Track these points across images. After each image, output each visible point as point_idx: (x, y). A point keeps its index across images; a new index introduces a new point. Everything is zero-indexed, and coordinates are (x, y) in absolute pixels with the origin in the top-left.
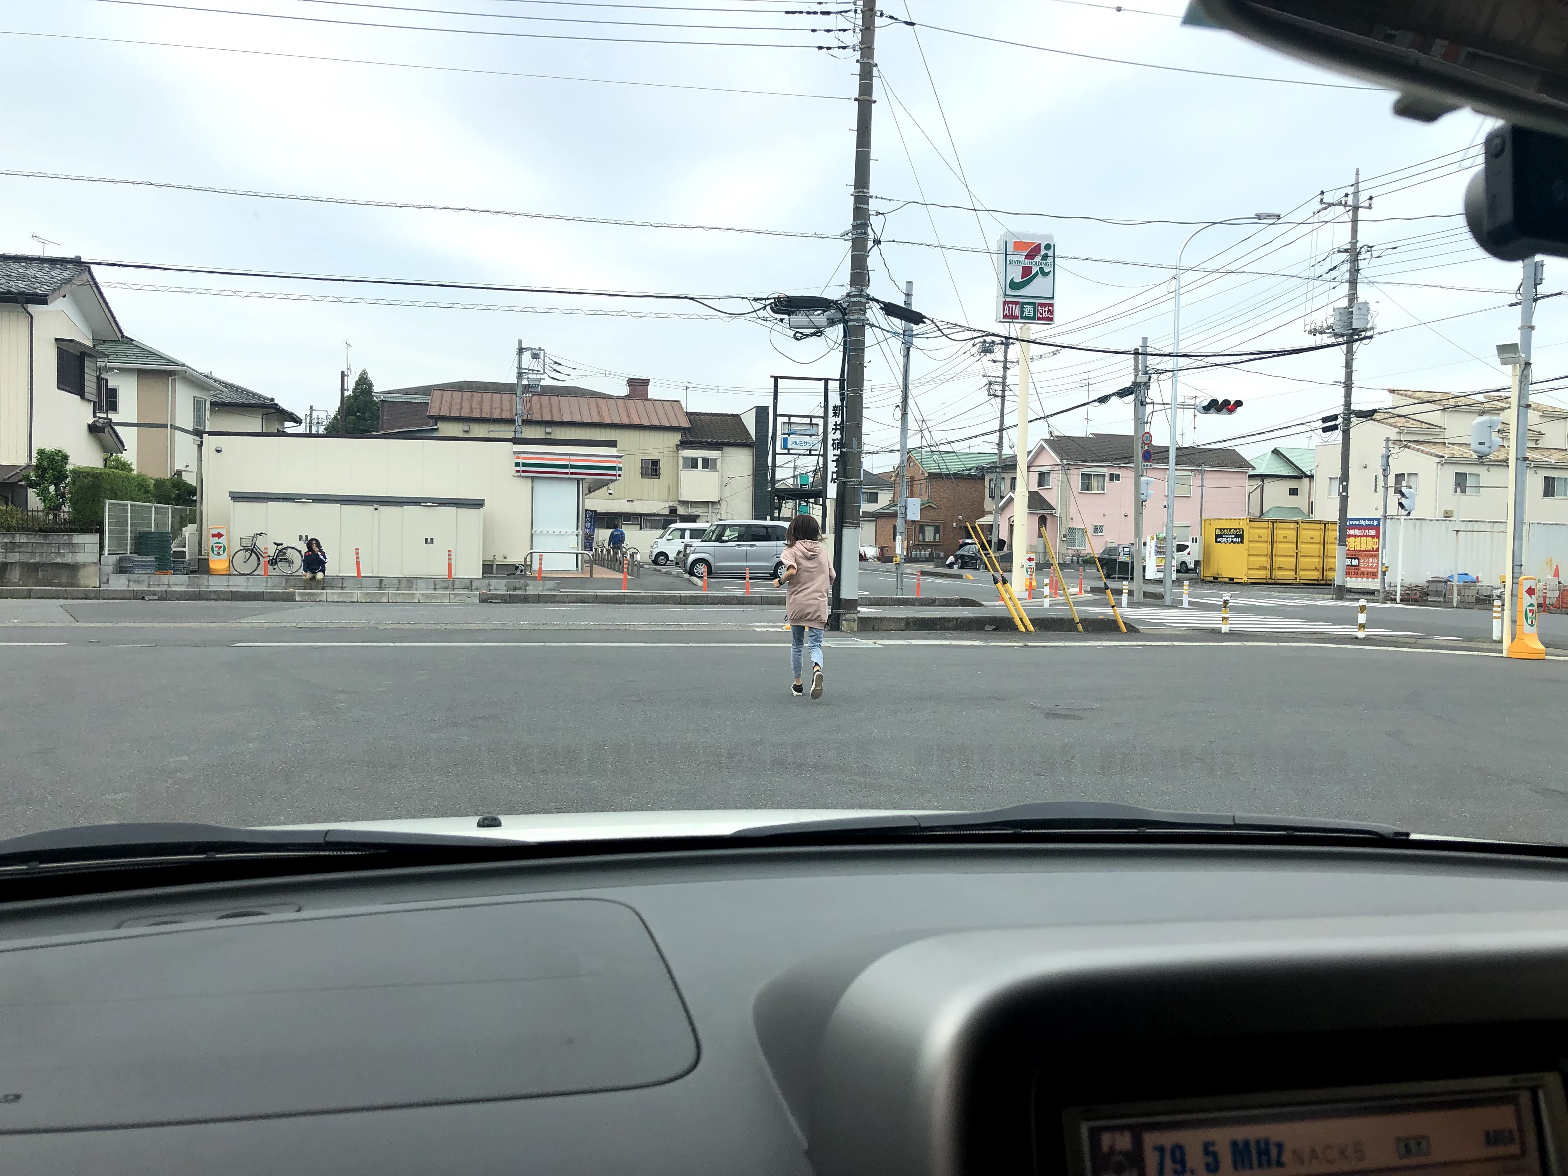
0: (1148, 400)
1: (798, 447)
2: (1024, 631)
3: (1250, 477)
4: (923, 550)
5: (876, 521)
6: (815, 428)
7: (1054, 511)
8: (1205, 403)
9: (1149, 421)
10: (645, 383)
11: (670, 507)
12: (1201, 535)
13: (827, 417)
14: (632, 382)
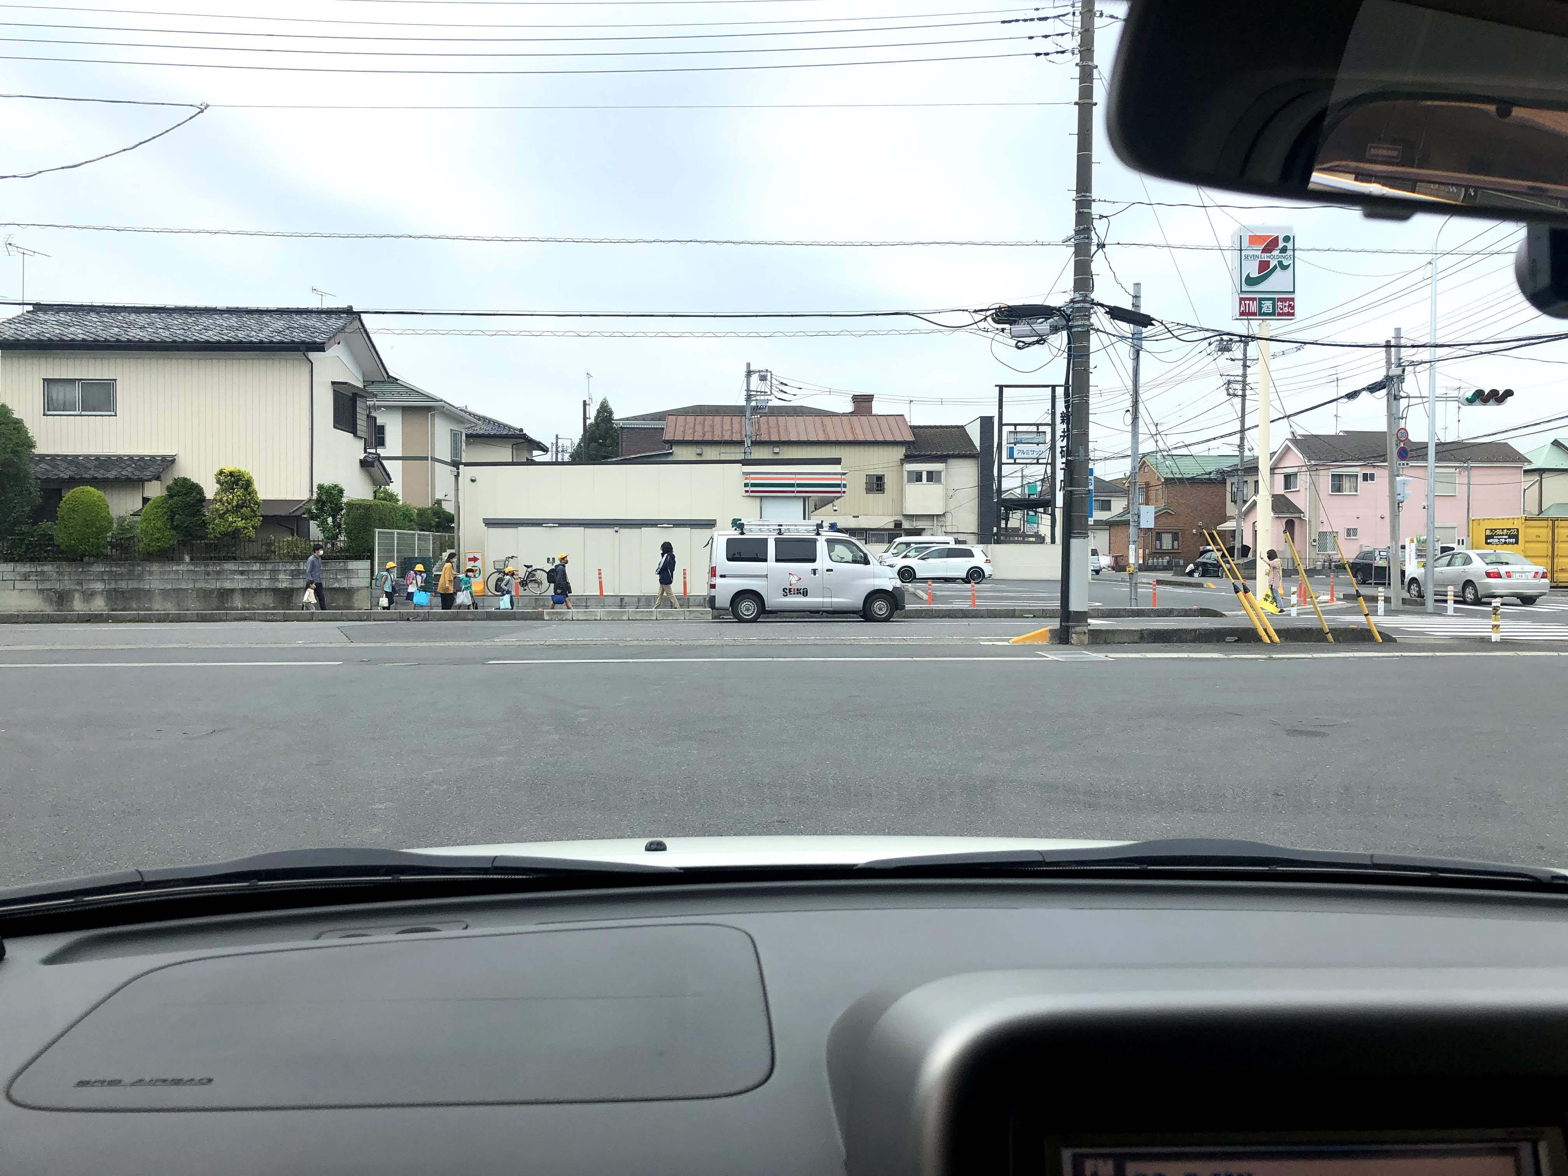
0: (1402, 394)
1: (1025, 456)
2: (1269, 642)
3: (1526, 471)
4: (1160, 558)
5: (1110, 530)
6: (1042, 435)
7: (1302, 515)
8: (1469, 395)
9: (1404, 416)
10: (869, 398)
11: (895, 521)
12: (1469, 536)
13: (1055, 425)
14: (856, 399)
